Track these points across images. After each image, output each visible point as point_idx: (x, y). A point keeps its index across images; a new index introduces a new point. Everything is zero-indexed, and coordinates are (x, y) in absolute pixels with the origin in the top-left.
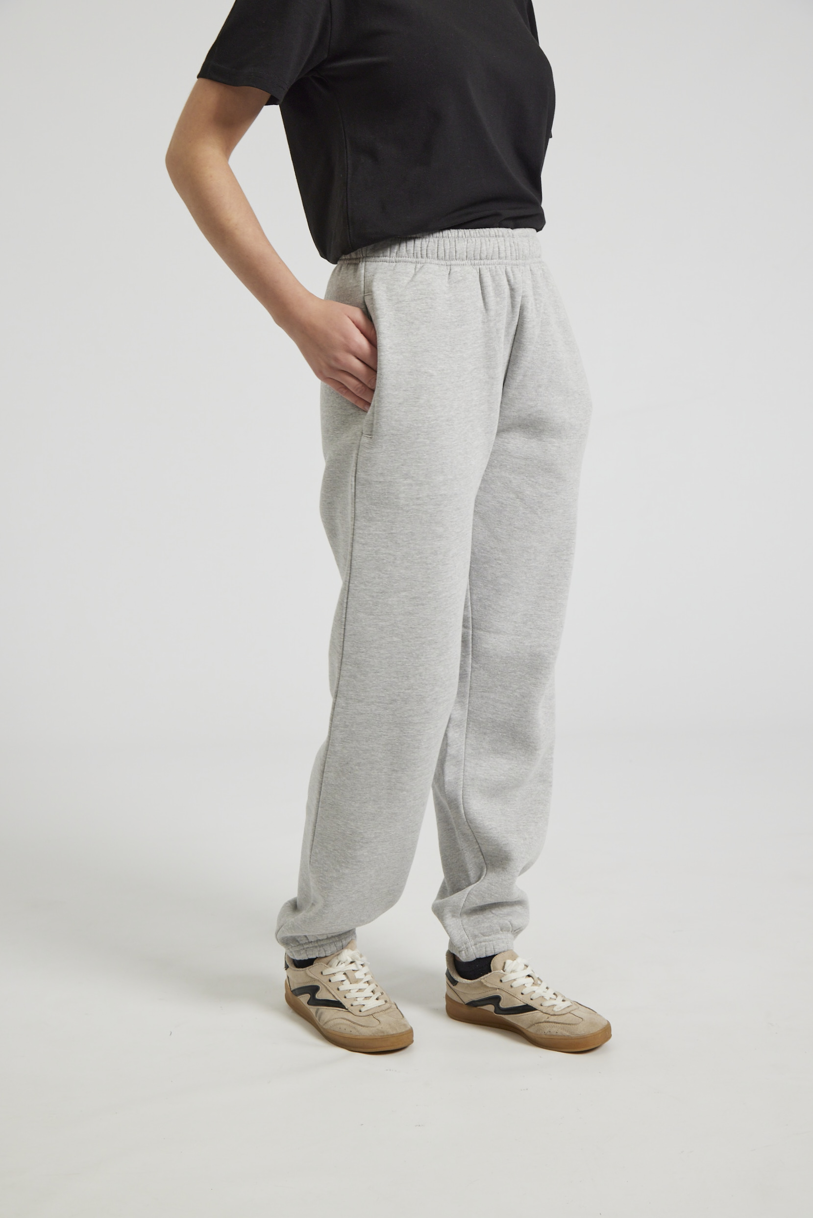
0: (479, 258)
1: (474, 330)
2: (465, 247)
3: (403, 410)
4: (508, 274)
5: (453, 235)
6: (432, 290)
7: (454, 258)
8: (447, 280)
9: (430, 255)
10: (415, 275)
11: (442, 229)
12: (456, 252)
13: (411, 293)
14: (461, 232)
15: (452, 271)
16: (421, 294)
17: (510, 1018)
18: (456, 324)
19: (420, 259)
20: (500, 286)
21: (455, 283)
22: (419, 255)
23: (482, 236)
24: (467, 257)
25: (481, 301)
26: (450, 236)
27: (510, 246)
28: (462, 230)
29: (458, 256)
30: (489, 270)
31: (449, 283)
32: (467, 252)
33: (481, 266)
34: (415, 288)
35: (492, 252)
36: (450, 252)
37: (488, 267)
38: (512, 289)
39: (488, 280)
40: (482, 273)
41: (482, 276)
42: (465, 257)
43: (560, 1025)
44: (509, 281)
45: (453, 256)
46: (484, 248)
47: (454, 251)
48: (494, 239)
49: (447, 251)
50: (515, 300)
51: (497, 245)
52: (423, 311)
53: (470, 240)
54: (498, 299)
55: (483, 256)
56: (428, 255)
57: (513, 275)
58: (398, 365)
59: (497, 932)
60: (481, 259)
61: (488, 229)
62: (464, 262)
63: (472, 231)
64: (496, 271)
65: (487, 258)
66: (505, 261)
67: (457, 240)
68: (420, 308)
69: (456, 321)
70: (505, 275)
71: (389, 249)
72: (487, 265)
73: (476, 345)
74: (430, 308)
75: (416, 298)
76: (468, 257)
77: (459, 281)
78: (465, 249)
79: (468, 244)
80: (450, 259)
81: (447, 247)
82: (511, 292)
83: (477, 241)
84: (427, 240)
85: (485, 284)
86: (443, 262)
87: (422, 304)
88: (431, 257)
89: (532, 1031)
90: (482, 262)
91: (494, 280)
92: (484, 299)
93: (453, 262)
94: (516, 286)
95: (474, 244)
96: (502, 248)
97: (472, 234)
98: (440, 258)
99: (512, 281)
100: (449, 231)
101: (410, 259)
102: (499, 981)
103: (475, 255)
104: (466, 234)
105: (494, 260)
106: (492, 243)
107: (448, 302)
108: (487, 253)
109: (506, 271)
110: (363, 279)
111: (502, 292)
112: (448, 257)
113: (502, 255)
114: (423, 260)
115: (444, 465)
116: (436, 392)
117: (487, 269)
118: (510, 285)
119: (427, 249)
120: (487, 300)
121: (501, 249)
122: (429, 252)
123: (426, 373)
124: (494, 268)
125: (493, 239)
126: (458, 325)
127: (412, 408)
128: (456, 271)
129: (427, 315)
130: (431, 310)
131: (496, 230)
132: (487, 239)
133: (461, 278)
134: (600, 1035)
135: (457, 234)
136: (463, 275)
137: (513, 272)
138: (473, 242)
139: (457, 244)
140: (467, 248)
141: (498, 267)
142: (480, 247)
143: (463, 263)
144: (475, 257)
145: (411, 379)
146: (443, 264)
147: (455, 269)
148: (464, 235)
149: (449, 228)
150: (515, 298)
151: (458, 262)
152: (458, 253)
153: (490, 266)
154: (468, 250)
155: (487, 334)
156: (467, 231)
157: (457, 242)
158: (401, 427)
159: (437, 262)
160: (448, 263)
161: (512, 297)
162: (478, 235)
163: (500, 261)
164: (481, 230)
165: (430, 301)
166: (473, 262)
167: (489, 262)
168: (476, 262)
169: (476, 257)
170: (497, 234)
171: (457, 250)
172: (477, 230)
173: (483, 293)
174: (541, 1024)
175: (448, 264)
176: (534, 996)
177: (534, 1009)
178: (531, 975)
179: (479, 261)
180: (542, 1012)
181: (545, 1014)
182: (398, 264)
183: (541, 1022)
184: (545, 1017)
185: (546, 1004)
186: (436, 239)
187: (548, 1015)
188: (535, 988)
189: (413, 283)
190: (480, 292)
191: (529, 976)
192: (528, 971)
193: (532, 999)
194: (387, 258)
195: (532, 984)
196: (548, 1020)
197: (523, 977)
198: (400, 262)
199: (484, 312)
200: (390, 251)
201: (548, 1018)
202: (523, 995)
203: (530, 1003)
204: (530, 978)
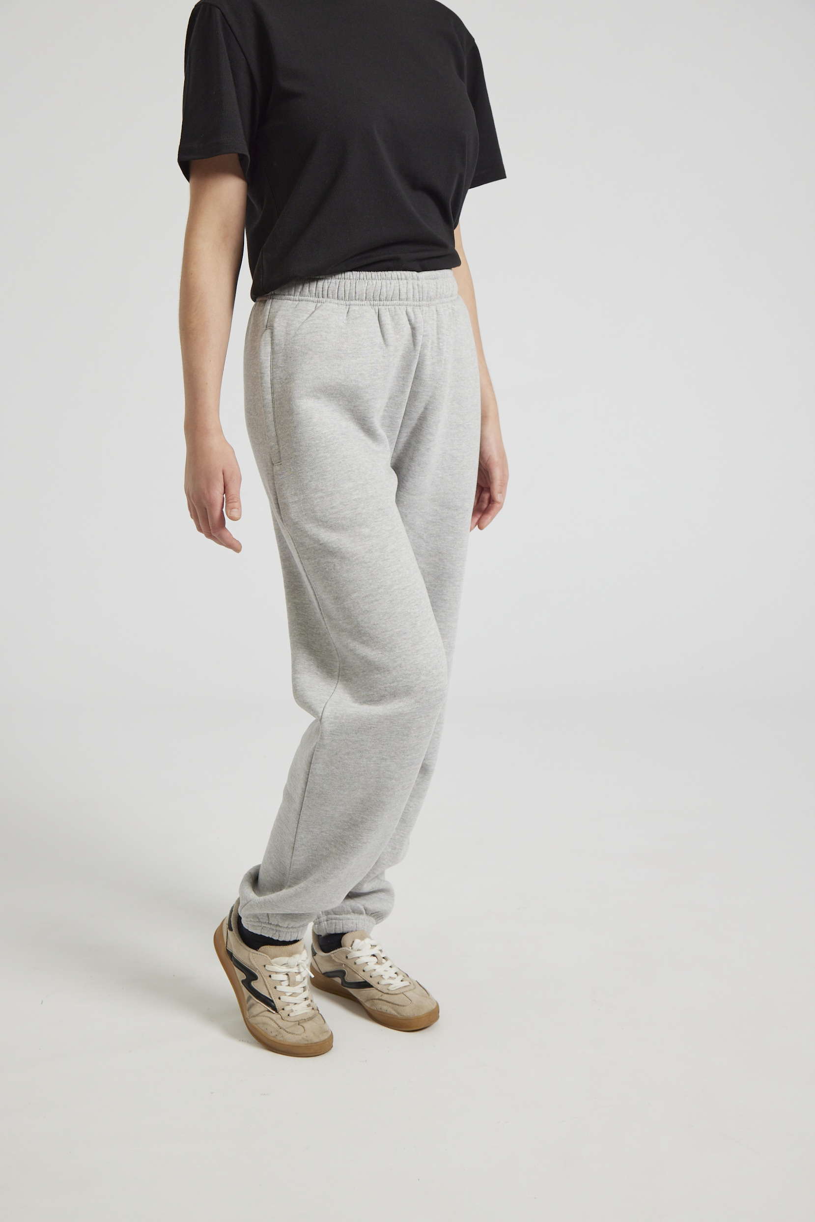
0: (378, 299)
1: (374, 363)
2: (365, 288)
4: (409, 314)
5: (355, 277)
6: (328, 325)
7: (354, 298)
8: (345, 317)
9: (331, 295)
10: (314, 312)
11: (345, 271)
12: (355, 293)
14: (363, 274)
15: (350, 310)
16: (316, 328)
17: (352, 992)
18: (351, 355)
19: (320, 299)
20: (399, 325)
21: (353, 320)
22: (321, 295)
23: (383, 279)
25: (381, 338)
26: (351, 277)
27: (413, 289)
28: (364, 273)
29: (357, 297)
30: (388, 310)
31: (347, 320)
32: (366, 293)
33: (380, 307)
35: (392, 294)
36: (351, 293)
37: (387, 307)
38: (413, 328)
39: (386, 318)
40: (380, 313)
41: (380, 315)
42: (365, 297)
43: (390, 1004)
44: (409, 320)
46: (384, 290)
48: (395, 282)
49: (347, 292)
50: (417, 338)
51: (398, 288)
52: (317, 343)
53: (370, 282)
54: (398, 336)
55: (383, 297)
56: (328, 295)
57: (414, 315)
59: (348, 913)
60: (380, 300)
61: (391, 272)
62: (363, 303)
63: (374, 274)
64: (395, 311)
65: (386, 300)
66: (406, 303)
67: (357, 281)
68: (314, 340)
69: (351, 353)
70: (405, 315)
71: (293, 289)
72: (386, 305)
73: (375, 377)
74: (324, 340)
76: (367, 298)
77: (357, 318)
78: (365, 291)
79: (369, 285)
80: (350, 299)
81: (348, 288)
82: (412, 331)
83: (378, 282)
85: (383, 323)
86: (343, 302)
87: (317, 337)
88: (331, 297)
89: (368, 1006)
90: (382, 303)
91: (393, 319)
92: (383, 336)
93: (352, 302)
94: (417, 325)
96: (403, 290)
97: (374, 277)
98: (341, 298)
99: (413, 321)
100: (351, 273)
101: (311, 299)
102: (345, 957)
103: (375, 296)
104: (368, 276)
105: (394, 302)
106: (392, 285)
108: (387, 295)
109: (406, 312)
111: (401, 330)
112: (348, 297)
113: (403, 296)
114: (324, 300)
117: (385, 309)
118: (410, 324)
119: (328, 289)
120: (386, 337)
121: (401, 292)
122: (330, 292)
124: (393, 309)
125: (393, 282)
126: (353, 357)
128: (355, 310)
129: (321, 346)
130: (325, 342)
131: (399, 272)
132: (388, 282)
133: (359, 316)
135: (358, 276)
136: (361, 313)
137: (414, 312)
138: (373, 284)
139: (357, 285)
140: (367, 290)
141: (397, 308)
142: (380, 288)
143: (361, 303)
144: (375, 298)
146: (343, 303)
147: (353, 308)
148: (365, 277)
149: (351, 271)
150: (416, 336)
151: (357, 301)
152: (358, 294)
153: (390, 307)
154: (368, 292)
155: (387, 368)
156: (369, 274)
159: (337, 301)
161: (414, 335)
162: (380, 278)
163: (400, 302)
164: (383, 273)
166: (372, 303)
167: (388, 303)
168: (376, 303)
170: (400, 277)
171: (357, 291)
172: (379, 273)
173: (382, 331)
175: (347, 304)
176: (374, 974)
177: (372, 986)
178: (376, 955)
179: (379, 302)
180: (377, 990)
181: (380, 992)
182: (300, 302)
183: (375, 999)
184: (378, 995)
185: (383, 982)
186: (338, 281)
187: (382, 993)
188: (377, 967)
189: (311, 318)
190: (379, 329)
191: (374, 955)
192: (375, 951)
193: (371, 977)
194: (292, 297)
195: (375, 962)
196: (381, 998)
197: (368, 956)
198: (302, 300)
199: (384, 347)
200: (295, 290)
201: (381, 996)
202: (364, 973)
203: (369, 980)
204: (375, 957)
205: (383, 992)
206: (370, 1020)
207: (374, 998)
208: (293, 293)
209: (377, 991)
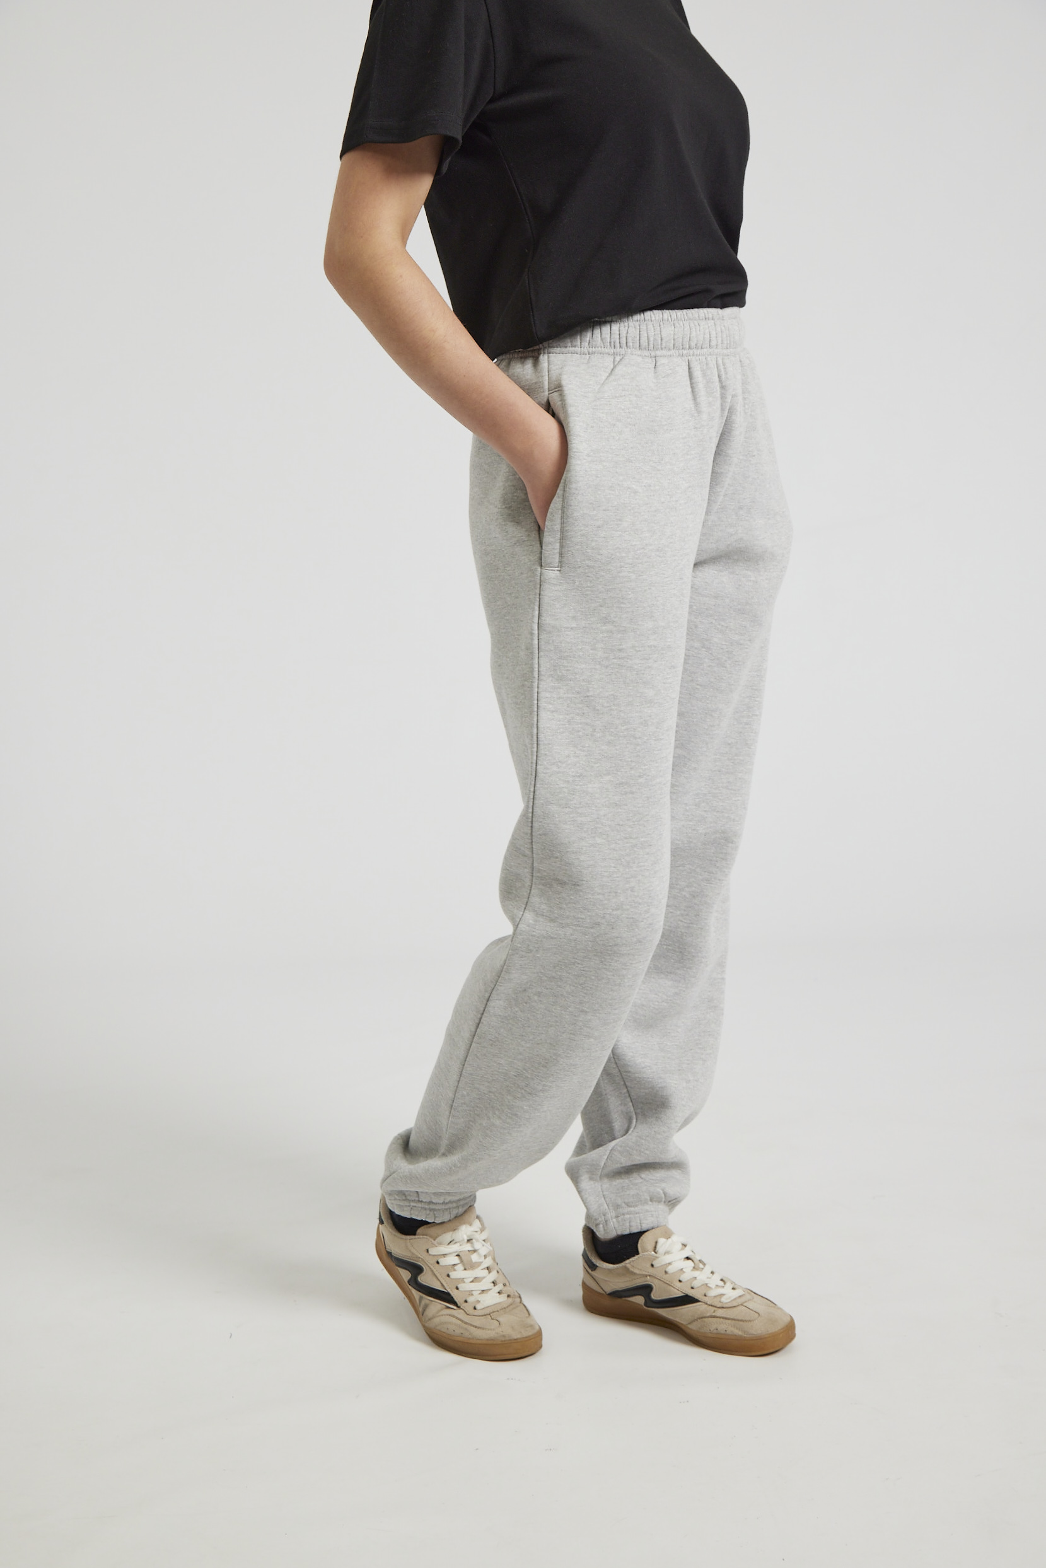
0: (687, 346)
2: (672, 332)
3: (602, 535)
4: (719, 367)
5: (657, 318)
6: (637, 386)
7: (660, 346)
8: (652, 375)
9: (631, 344)
10: (615, 367)
11: (643, 310)
12: (661, 340)
13: (611, 388)
14: (667, 313)
15: (658, 364)
16: (621, 391)
17: (663, 1312)
19: (618, 349)
20: (711, 382)
21: (664, 377)
22: (618, 345)
23: (690, 319)
24: (674, 345)
25: (691, 402)
26: (653, 318)
27: (721, 331)
28: (667, 311)
29: (664, 345)
30: (699, 361)
31: (654, 378)
32: (674, 340)
33: (690, 357)
34: (616, 383)
35: (702, 339)
36: (655, 340)
37: (697, 358)
38: (723, 387)
39: (697, 373)
40: (692, 366)
41: (691, 370)
42: (672, 345)
43: (729, 1321)
44: (719, 376)
45: (658, 345)
46: (694, 334)
47: (660, 339)
49: (652, 339)
50: (726, 400)
51: (707, 330)
53: (677, 324)
54: (711, 399)
55: (693, 344)
56: (628, 344)
57: (724, 368)
58: (597, 477)
59: (645, 1203)
60: (690, 348)
61: (696, 310)
62: (671, 352)
63: (679, 313)
64: (707, 364)
65: (696, 347)
66: (716, 351)
67: (661, 324)
68: (623, 407)
70: (715, 367)
71: (579, 337)
72: (697, 355)
74: (633, 408)
75: (617, 395)
76: (676, 345)
77: (666, 375)
78: (672, 336)
79: (676, 330)
80: (655, 348)
81: (651, 333)
82: (721, 391)
83: (685, 325)
84: (626, 324)
85: (694, 378)
86: (646, 353)
87: (626, 403)
88: (632, 347)
89: (694, 1327)
90: (691, 352)
91: (704, 375)
92: (694, 398)
93: (659, 353)
94: (728, 382)
95: (682, 329)
96: (713, 334)
97: (679, 316)
98: (643, 347)
99: (723, 376)
100: (652, 312)
101: (606, 350)
102: (649, 1265)
103: (684, 343)
104: (673, 316)
105: (704, 350)
106: (701, 326)
107: (659, 400)
108: (697, 341)
109: (716, 364)
110: (547, 374)
111: (715, 390)
112: (652, 346)
113: (714, 343)
114: (622, 351)
115: (653, 608)
116: (642, 514)
117: (697, 361)
118: (720, 380)
119: (626, 337)
120: (698, 400)
121: (712, 336)
122: (630, 340)
123: (629, 488)
124: (704, 360)
125: (703, 323)
126: (665, 430)
127: (614, 532)
128: (663, 364)
129: (628, 417)
130: (633, 411)
131: (705, 310)
132: (697, 323)
133: (670, 371)
134: (781, 1335)
135: (661, 316)
136: (672, 367)
137: (725, 365)
138: (680, 327)
139: (662, 329)
140: (674, 334)
141: (709, 358)
142: (688, 333)
143: (669, 354)
145: (612, 496)
146: (646, 354)
147: (661, 361)
148: (670, 318)
149: (651, 309)
150: (725, 397)
151: (664, 352)
152: (664, 341)
153: (700, 357)
154: (676, 337)
155: (701, 443)
156: (673, 313)
157: (662, 326)
158: (600, 557)
159: (639, 352)
160: (653, 354)
161: (723, 395)
162: (686, 318)
163: (711, 350)
164: (689, 311)
165: (635, 399)
166: (681, 351)
167: (699, 352)
168: (685, 352)
169: (685, 346)
170: (707, 317)
171: (663, 336)
172: (684, 311)
173: (692, 392)
174: (706, 1320)
176: (696, 1284)
177: (696, 1301)
178: (690, 1257)
179: (688, 351)
180: (707, 1304)
181: (710, 1307)
182: (592, 356)
183: (705, 1317)
184: (710, 1311)
185: (712, 1293)
186: (637, 323)
187: (714, 1308)
188: (696, 1273)
189: (612, 377)
190: (689, 390)
191: (688, 1258)
192: (687, 1252)
193: (692, 1288)
194: (578, 349)
195: (692, 1268)
196: (714, 1314)
197: (681, 1259)
198: (594, 353)
199: (696, 415)
200: (581, 340)
201: (714, 1311)
202: (681, 1283)
203: (691, 1293)
204: (690, 1261)
205: (716, 1307)
206: (691, 1345)
207: (705, 1315)
208: (579, 343)
209: (706, 1306)
